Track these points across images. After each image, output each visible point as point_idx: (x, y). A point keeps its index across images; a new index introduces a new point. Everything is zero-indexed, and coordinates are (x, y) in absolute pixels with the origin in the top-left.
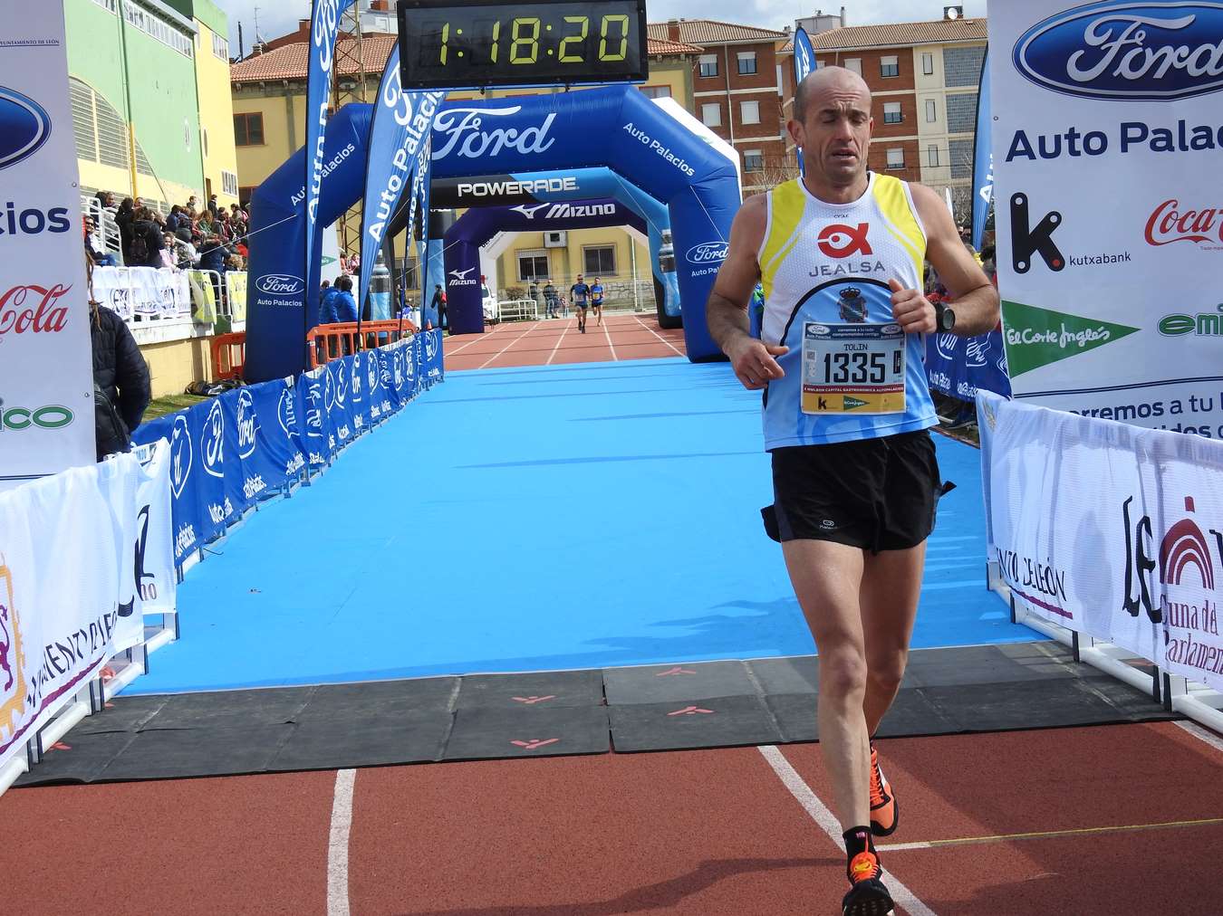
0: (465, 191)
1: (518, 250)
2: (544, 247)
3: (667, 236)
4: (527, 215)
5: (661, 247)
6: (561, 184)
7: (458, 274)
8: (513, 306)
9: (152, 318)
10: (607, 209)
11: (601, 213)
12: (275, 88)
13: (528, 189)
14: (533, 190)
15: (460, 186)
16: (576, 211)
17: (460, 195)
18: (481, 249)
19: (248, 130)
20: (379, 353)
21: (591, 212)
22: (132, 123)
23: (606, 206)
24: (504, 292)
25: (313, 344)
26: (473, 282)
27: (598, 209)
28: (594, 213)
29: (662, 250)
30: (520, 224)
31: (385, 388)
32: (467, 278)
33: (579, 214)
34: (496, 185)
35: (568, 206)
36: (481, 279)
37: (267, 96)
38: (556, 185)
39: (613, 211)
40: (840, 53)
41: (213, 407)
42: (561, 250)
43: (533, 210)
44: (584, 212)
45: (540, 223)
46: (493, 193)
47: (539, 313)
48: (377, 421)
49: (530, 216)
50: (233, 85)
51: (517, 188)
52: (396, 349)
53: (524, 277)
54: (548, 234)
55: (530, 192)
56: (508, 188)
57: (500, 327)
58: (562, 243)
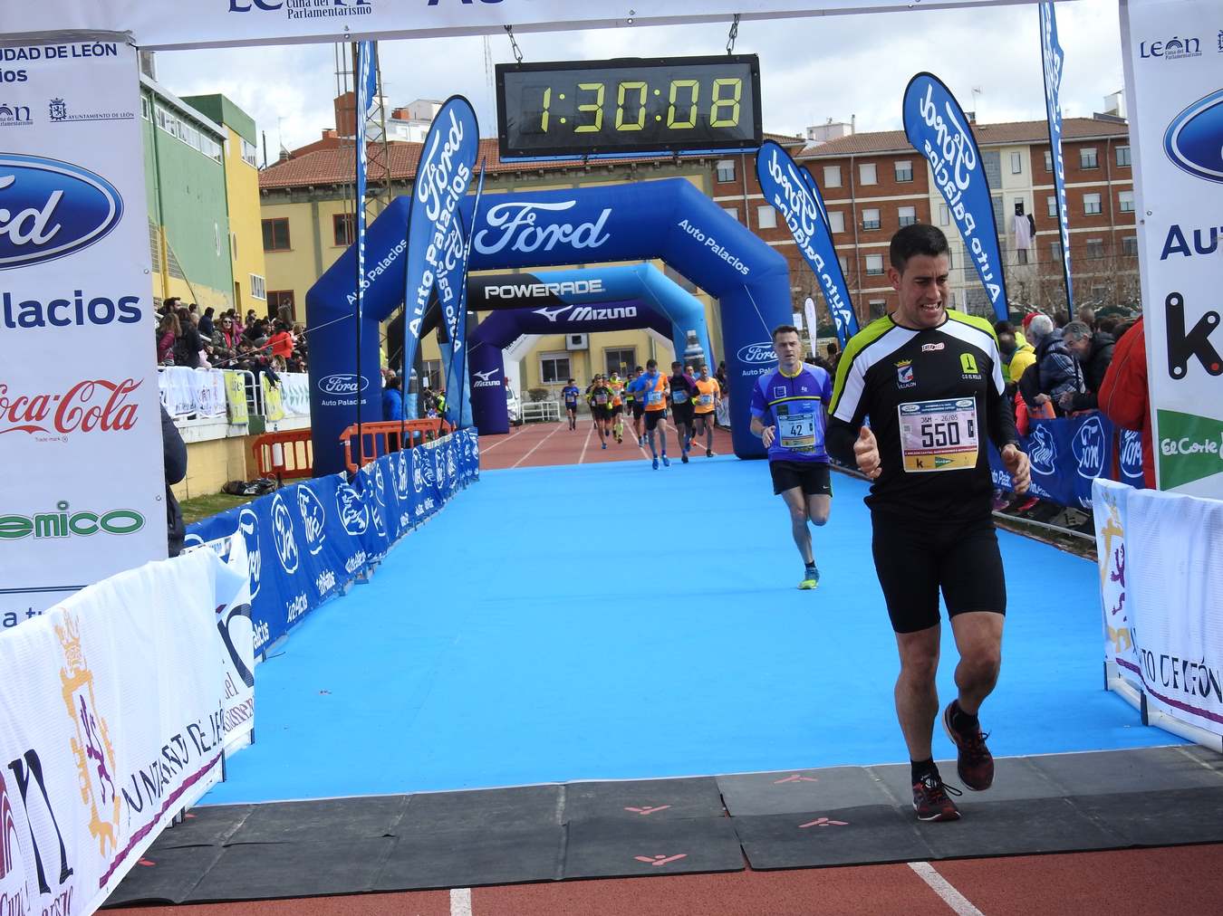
0: (492, 293)
1: (541, 353)
2: (566, 350)
3: (692, 337)
4: (549, 317)
5: (686, 348)
6: (587, 286)
7: (482, 376)
8: (536, 407)
9: (189, 418)
10: (629, 312)
11: (623, 316)
12: (301, 194)
13: (553, 291)
14: (559, 292)
15: (487, 289)
16: (598, 314)
17: (487, 297)
18: (504, 351)
19: (276, 235)
20: (422, 451)
21: (613, 314)
22: (164, 228)
23: (628, 309)
24: (527, 394)
25: (348, 443)
26: (497, 383)
27: (619, 312)
28: (616, 316)
29: (687, 351)
30: (543, 327)
31: (428, 485)
32: (491, 378)
33: (601, 317)
34: (523, 287)
35: (590, 309)
36: (505, 381)
37: (294, 203)
38: (582, 287)
39: (635, 314)
40: (854, 158)
41: (274, 503)
42: (581, 353)
43: (556, 313)
44: (606, 315)
45: (562, 326)
46: (519, 295)
47: (561, 415)
48: (421, 519)
49: (553, 319)
50: (261, 192)
51: (543, 290)
52: (438, 447)
53: (546, 379)
54: (570, 337)
55: (556, 294)
56: (535, 291)
57: (525, 429)
58: (583, 345)
